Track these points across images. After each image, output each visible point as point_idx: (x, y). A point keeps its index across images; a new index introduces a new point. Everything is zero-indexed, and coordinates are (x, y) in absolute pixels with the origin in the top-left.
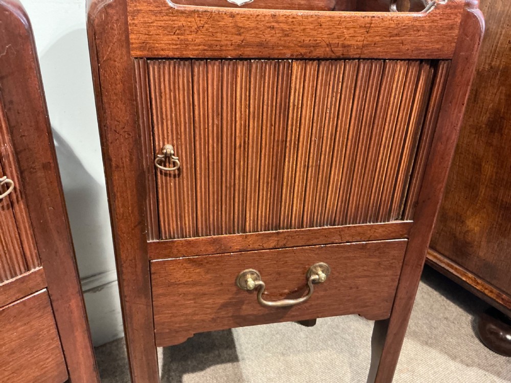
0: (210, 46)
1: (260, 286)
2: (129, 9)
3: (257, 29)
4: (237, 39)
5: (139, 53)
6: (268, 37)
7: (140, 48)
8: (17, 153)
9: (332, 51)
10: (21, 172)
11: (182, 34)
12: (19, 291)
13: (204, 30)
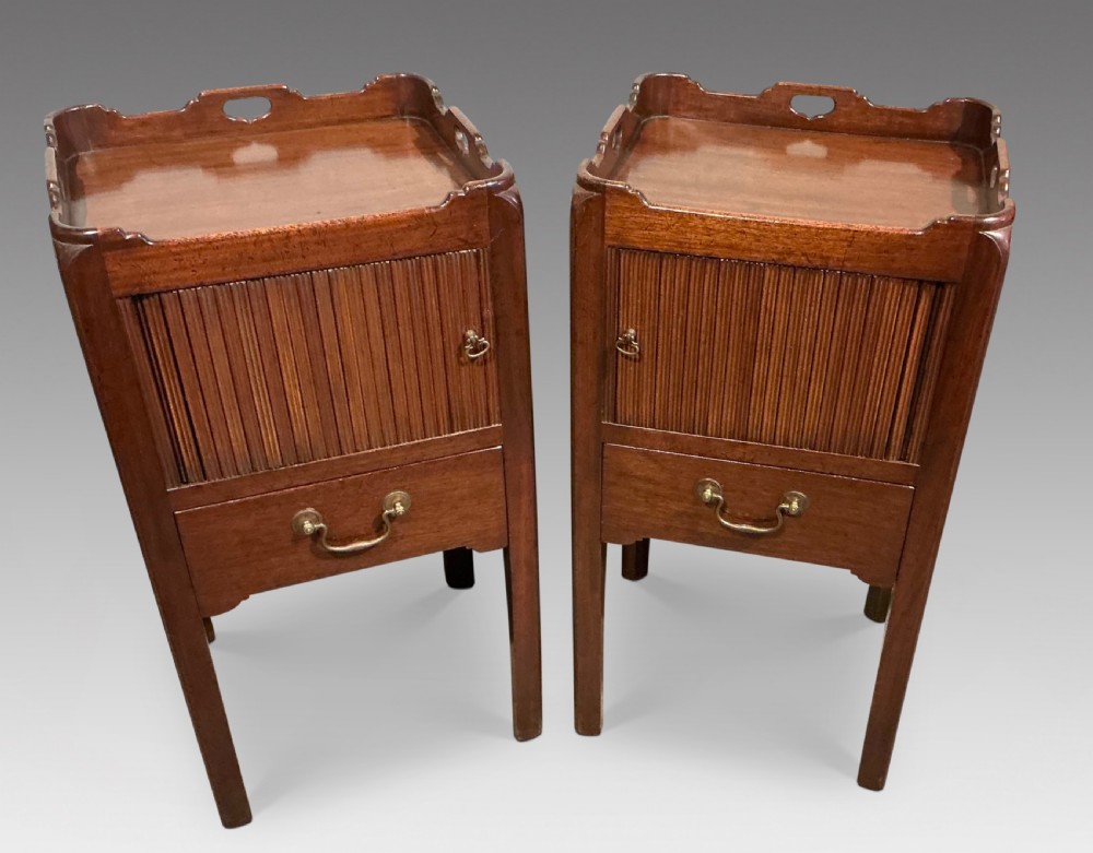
0: (680, 243)
1: (718, 500)
2: (607, 204)
3: (728, 232)
4: (705, 239)
5: (611, 243)
6: (738, 240)
7: (613, 239)
8: (496, 318)
9: (809, 261)
10: (497, 334)
11: (654, 230)
12: (478, 442)
13: (675, 229)
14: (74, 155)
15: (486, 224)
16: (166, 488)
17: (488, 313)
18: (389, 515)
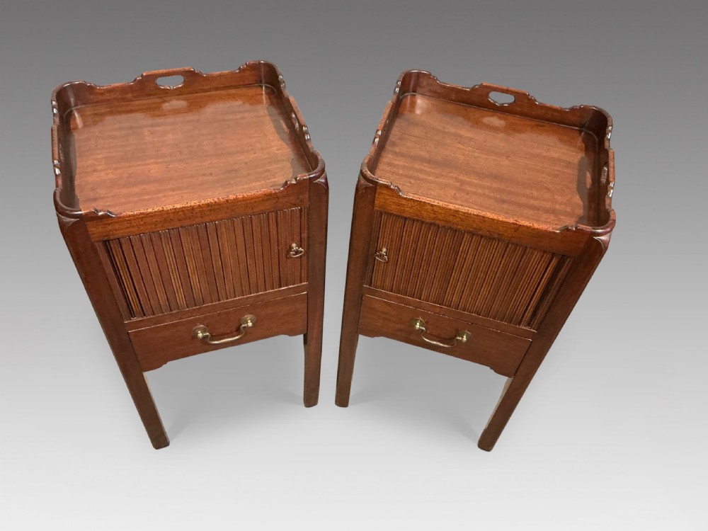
0: (417, 215)
1: (422, 330)
2: (378, 191)
3: (446, 214)
4: (432, 215)
5: (378, 209)
6: (451, 219)
7: (379, 207)
8: (308, 237)
9: (490, 234)
10: (308, 245)
11: (402, 207)
12: (295, 291)
13: (415, 208)
14: (69, 110)
15: (307, 196)
16: (123, 320)
17: (305, 235)
18: (244, 327)
